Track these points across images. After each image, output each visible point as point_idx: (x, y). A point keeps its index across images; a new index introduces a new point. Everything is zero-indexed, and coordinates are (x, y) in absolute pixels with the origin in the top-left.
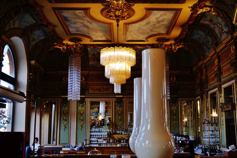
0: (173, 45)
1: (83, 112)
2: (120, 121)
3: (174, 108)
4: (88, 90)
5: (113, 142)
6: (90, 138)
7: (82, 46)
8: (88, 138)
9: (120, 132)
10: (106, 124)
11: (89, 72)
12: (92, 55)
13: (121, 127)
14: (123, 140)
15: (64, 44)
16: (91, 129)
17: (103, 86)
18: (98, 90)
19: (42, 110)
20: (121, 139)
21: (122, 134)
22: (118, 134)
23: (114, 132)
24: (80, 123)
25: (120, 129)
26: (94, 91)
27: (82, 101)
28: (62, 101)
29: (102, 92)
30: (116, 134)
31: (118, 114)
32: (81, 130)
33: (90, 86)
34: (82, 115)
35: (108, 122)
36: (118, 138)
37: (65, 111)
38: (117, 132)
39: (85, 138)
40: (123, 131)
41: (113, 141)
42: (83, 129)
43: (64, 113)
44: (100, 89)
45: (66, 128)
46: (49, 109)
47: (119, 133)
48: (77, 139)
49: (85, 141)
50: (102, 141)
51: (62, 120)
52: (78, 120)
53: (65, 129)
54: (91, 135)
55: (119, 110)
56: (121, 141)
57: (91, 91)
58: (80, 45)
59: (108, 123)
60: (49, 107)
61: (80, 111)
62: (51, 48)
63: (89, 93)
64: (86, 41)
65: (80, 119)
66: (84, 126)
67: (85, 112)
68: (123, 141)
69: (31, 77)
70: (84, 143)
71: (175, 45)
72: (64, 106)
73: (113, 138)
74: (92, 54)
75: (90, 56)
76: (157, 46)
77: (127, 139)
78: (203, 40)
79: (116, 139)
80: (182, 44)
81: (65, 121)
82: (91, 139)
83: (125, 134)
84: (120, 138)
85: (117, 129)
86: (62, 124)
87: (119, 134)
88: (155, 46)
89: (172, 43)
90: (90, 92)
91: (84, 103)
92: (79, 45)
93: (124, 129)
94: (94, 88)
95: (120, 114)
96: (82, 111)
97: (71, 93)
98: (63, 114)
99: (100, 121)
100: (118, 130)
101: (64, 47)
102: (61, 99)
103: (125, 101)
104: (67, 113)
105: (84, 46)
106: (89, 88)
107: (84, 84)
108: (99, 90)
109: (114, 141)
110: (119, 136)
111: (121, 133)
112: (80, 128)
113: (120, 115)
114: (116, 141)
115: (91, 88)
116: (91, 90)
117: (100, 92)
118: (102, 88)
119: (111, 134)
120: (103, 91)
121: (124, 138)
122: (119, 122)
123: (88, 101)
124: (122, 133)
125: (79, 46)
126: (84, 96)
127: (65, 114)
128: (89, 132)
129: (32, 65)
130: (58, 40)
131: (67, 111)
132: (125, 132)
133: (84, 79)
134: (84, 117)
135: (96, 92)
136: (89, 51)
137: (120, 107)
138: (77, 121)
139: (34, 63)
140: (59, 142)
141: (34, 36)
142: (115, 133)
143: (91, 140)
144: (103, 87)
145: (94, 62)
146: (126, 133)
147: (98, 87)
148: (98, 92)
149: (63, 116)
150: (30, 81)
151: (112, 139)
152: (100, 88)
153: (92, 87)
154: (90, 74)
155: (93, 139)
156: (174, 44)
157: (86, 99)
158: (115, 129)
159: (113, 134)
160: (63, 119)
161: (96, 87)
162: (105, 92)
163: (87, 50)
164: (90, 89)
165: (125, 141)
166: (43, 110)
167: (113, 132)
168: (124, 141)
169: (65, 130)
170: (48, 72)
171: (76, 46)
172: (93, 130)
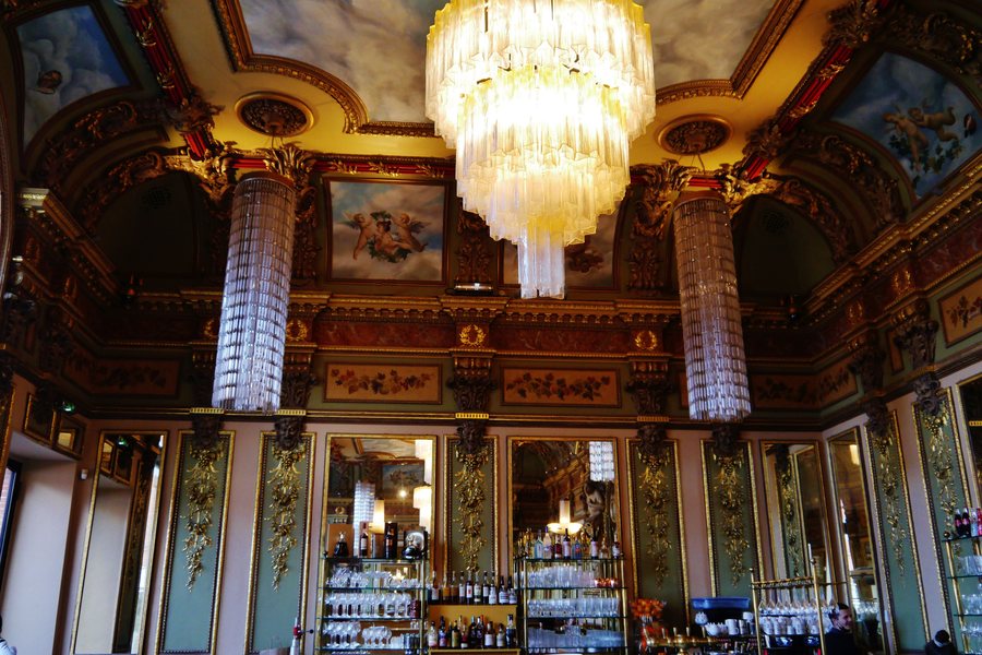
0: (729, 177)
1: (295, 491)
2: (474, 536)
3: (728, 477)
4: (322, 382)
5: (441, 643)
6: (325, 621)
7: (305, 161)
8: (314, 623)
9: (477, 592)
10: (408, 550)
11: (332, 297)
12: (348, 224)
13: (477, 568)
14: (493, 632)
15: (216, 149)
16: (329, 574)
17: (394, 368)
18: (370, 386)
19: (84, 476)
20: (484, 631)
21: (484, 601)
22: (466, 602)
23: (445, 594)
24: (275, 543)
25: (473, 576)
26: (352, 390)
27: (290, 437)
28: (193, 432)
29: (390, 397)
30: (454, 600)
31: (466, 500)
32: (278, 580)
33: (331, 368)
34: (285, 504)
35: (418, 538)
36: (465, 621)
37: (204, 482)
38: (461, 594)
39: (299, 623)
40: (489, 587)
41: (439, 638)
42: (290, 577)
43: (195, 494)
44: (379, 381)
45: (200, 567)
46: (132, 479)
47: (469, 596)
48: (258, 624)
49: (299, 638)
50: (384, 641)
51: (184, 526)
52: (268, 529)
53: (199, 574)
54: (328, 609)
55: (472, 486)
56: (484, 639)
57: (335, 391)
58: (296, 158)
59: (419, 545)
60: (133, 473)
61: (279, 487)
62: (153, 168)
63: (326, 400)
64: (328, 134)
65: (275, 525)
66: (293, 561)
67: (301, 488)
68: (495, 640)
69: (20, 278)
70: (289, 649)
71: (739, 177)
72: (197, 457)
73: (440, 623)
74: (349, 220)
75: (337, 227)
76: (658, 177)
77: (513, 630)
78: (905, 122)
79: (456, 629)
80: (773, 176)
81: (199, 533)
82: (330, 628)
83: (501, 601)
84: (474, 624)
85: (463, 574)
86: (181, 549)
87: (471, 601)
88: (646, 178)
89: (725, 166)
90: (329, 396)
91: (302, 447)
92: (292, 155)
93: (494, 574)
94: (350, 374)
95: (476, 501)
96: (286, 483)
97: (230, 368)
98: (192, 500)
99: (378, 535)
100: (466, 583)
101: (218, 162)
102: (188, 424)
103: (498, 438)
104: (212, 491)
105: (313, 162)
106: (329, 377)
107: (306, 355)
108: (377, 387)
109: (448, 637)
110: (473, 614)
111: (481, 596)
112: (271, 568)
113: (472, 506)
114: (460, 640)
115: (335, 373)
116: (339, 383)
117: (379, 396)
118: (388, 377)
119: (430, 602)
120: (395, 390)
121: (496, 621)
122: (468, 542)
123: (320, 436)
124: (487, 598)
125: (289, 162)
126: (302, 413)
127: (201, 500)
128: (321, 592)
129: (31, 216)
130: (185, 102)
131: (212, 486)
132: (501, 594)
133: (304, 331)
134: (299, 517)
135: (361, 394)
136: (335, 203)
137: (475, 469)
138: (259, 536)
139: (40, 204)
140: (159, 642)
141: (46, 45)
142: (450, 597)
143: (328, 636)
144: (393, 373)
145: (355, 257)
146: (507, 597)
147: (372, 372)
148: (370, 394)
149: (189, 507)
150: (9, 295)
151: (438, 628)
152: (382, 377)
153: (343, 370)
154: (334, 307)
155: (339, 627)
156: (739, 171)
157: (310, 427)
158: (449, 576)
159: (440, 602)
160: (191, 523)
161: (360, 372)
162: (402, 396)
163: (328, 195)
164: (331, 381)
165: (504, 640)
166: (91, 475)
167: (440, 592)
168: (499, 636)
169: (193, 579)
170: (132, 292)
171: (276, 158)
172: (340, 579)
